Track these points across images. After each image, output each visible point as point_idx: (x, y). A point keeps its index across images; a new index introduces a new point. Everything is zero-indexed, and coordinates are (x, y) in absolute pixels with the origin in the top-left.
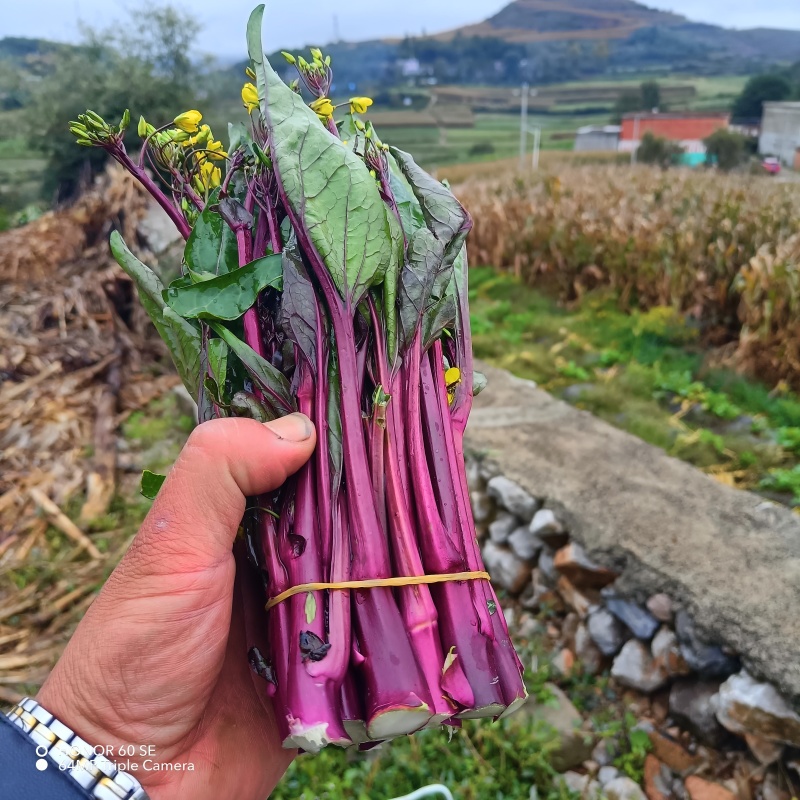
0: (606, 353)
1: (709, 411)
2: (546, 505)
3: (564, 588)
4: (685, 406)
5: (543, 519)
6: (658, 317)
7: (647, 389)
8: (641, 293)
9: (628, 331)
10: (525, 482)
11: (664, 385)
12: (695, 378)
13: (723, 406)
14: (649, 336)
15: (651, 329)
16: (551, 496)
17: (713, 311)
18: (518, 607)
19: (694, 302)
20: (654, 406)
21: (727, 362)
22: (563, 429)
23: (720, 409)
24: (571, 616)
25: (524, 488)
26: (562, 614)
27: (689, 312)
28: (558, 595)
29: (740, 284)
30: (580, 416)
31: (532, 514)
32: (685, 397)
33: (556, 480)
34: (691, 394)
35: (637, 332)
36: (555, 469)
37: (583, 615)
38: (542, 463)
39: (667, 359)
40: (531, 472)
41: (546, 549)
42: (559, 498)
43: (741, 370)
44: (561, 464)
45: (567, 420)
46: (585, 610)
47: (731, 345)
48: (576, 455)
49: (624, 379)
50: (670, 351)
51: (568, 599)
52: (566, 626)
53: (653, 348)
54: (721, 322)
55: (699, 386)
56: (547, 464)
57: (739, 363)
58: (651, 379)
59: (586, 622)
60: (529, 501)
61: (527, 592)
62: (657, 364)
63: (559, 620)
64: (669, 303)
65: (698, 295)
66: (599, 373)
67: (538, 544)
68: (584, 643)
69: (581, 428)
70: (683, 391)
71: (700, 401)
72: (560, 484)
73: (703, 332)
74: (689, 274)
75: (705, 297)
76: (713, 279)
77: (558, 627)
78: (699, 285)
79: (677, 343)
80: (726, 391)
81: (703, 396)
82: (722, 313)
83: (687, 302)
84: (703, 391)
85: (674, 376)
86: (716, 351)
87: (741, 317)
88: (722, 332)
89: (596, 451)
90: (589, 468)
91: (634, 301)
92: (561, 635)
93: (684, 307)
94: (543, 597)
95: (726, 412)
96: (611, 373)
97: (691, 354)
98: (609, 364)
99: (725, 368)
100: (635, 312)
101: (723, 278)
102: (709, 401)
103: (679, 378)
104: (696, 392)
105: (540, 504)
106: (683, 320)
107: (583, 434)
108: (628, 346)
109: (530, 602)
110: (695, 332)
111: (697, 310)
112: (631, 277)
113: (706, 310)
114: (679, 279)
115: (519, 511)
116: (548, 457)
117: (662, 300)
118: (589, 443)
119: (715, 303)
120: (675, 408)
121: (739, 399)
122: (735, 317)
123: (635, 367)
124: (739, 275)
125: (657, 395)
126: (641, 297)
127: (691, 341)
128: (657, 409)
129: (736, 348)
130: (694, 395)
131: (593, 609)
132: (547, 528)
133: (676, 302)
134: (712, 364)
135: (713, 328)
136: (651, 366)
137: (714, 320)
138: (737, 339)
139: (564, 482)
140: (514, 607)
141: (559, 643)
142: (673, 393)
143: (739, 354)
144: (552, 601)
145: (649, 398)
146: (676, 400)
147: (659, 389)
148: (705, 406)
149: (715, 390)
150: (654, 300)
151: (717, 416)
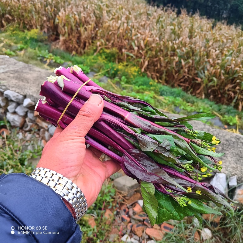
0: (19, 46)
1: (55, 62)
2: (27, 97)
3: (38, 122)
4: (48, 61)
5: (27, 102)
6: (34, 32)
7: (35, 57)
8: (27, 24)
9: (25, 38)
10: (17, 91)
11: (41, 55)
12: (49, 52)
13: (59, 60)
14: (32, 39)
15: (32, 37)
16: (28, 93)
17: (51, 30)
18: (23, 132)
19: (44, 27)
20: (39, 62)
21: (58, 46)
22: (24, 71)
23: (58, 61)
24: (42, 130)
25: (18, 93)
26: (39, 130)
27: (43, 31)
28: (36, 124)
29: (57, 21)
30: (28, 66)
31: (23, 101)
32: (48, 58)
33: (28, 88)
34: (49, 58)
35: (28, 38)
36: (26, 84)
37: (46, 129)
38: (21, 83)
39: (39, 46)
40: (19, 87)
41: (29, 111)
42: (31, 94)
43: (62, 48)
44: (28, 83)
45: (24, 68)
46: (47, 127)
47: (58, 41)
48: (32, 79)
49: (27, 54)
50: (40, 44)
51: (40, 125)
52: (41, 133)
53: (34, 43)
54: (53, 34)
55: (51, 54)
56: (24, 84)
57: (61, 47)
58: (36, 53)
59: (48, 130)
60: (21, 97)
61: (25, 126)
62: (37, 48)
63: (38, 132)
64: (37, 28)
65: (45, 25)
66: (18, 52)
67: (26, 110)
68: (48, 137)
69: (30, 70)
70: (46, 57)
71: (52, 59)
72: (30, 89)
73: (49, 37)
74: (41, 18)
75: (47, 26)
76: (49, 20)
77: (38, 134)
78: (44, 21)
79: (41, 41)
80: (59, 55)
81: (53, 58)
82: (53, 31)
83: (42, 27)
84: (53, 56)
85: (43, 52)
86: (54, 43)
87: (59, 32)
88: (54, 37)
89: (38, 77)
90: (37, 83)
91: (25, 27)
92: (40, 137)
93: (41, 29)
94: (31, 126)
95: (60, 62)
96: (23, 52)
97: (46, 44)
98: (21, 49)
99: (57, 48)
100: (26, 31)
101: (52, 19)
102: (55, 59)
103: (44, 53)
104: (50, 56)
105: (25, 97)
106: (42, 33)
107: (31, 72)
108: (26, 43)
109: (28, 129)
110: (46, 37)
111: (46, 30)
112: (22, 19)
113: (48, 30)
114: (38, 19)
115: (18, 100)
116: (22, 81)
117: (34, 27)
118: (35, 75)
119: (51, 27)
120: (45, 62)
121: (63, 58)
122: (57, 32)
123: (30, 50)
124: (57, 18)
125: (39, 58)
126: (27, 26)
127: (46, 40)
128: (40, 63)
129: (59, 42)
130: (50, 57)
131: (50, 126)
132: (29, 104)
133: (39, 27)
134: (53, 47)
135: (51, 36)
136: (35, 49)
137: (51, 33)
138: (59, 39)
139: (31, 88)
140: (21, 132)
141: (40, 139)
142: (44, 57)
143: (60, 43)
144: (35, 127)
145: (37, 60)
146: (45, 59)
147: (39, 56)
148: (54, 61)
149: (56, 55)
150: (31, 27)
151: (58, 63)
